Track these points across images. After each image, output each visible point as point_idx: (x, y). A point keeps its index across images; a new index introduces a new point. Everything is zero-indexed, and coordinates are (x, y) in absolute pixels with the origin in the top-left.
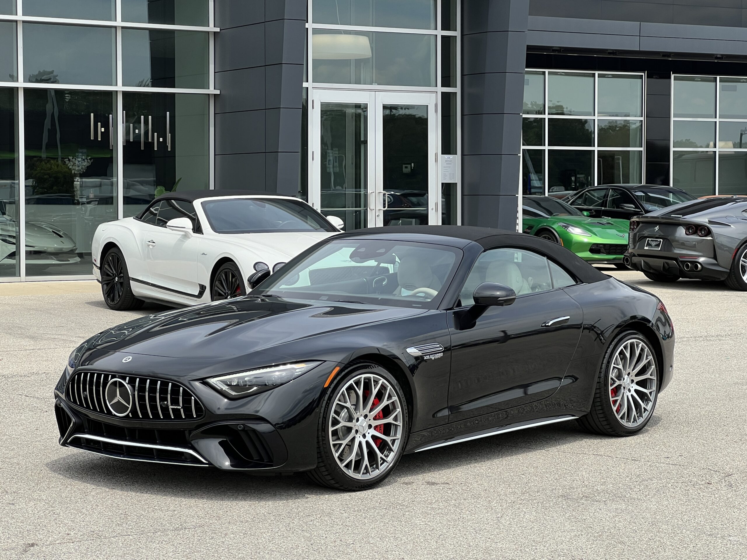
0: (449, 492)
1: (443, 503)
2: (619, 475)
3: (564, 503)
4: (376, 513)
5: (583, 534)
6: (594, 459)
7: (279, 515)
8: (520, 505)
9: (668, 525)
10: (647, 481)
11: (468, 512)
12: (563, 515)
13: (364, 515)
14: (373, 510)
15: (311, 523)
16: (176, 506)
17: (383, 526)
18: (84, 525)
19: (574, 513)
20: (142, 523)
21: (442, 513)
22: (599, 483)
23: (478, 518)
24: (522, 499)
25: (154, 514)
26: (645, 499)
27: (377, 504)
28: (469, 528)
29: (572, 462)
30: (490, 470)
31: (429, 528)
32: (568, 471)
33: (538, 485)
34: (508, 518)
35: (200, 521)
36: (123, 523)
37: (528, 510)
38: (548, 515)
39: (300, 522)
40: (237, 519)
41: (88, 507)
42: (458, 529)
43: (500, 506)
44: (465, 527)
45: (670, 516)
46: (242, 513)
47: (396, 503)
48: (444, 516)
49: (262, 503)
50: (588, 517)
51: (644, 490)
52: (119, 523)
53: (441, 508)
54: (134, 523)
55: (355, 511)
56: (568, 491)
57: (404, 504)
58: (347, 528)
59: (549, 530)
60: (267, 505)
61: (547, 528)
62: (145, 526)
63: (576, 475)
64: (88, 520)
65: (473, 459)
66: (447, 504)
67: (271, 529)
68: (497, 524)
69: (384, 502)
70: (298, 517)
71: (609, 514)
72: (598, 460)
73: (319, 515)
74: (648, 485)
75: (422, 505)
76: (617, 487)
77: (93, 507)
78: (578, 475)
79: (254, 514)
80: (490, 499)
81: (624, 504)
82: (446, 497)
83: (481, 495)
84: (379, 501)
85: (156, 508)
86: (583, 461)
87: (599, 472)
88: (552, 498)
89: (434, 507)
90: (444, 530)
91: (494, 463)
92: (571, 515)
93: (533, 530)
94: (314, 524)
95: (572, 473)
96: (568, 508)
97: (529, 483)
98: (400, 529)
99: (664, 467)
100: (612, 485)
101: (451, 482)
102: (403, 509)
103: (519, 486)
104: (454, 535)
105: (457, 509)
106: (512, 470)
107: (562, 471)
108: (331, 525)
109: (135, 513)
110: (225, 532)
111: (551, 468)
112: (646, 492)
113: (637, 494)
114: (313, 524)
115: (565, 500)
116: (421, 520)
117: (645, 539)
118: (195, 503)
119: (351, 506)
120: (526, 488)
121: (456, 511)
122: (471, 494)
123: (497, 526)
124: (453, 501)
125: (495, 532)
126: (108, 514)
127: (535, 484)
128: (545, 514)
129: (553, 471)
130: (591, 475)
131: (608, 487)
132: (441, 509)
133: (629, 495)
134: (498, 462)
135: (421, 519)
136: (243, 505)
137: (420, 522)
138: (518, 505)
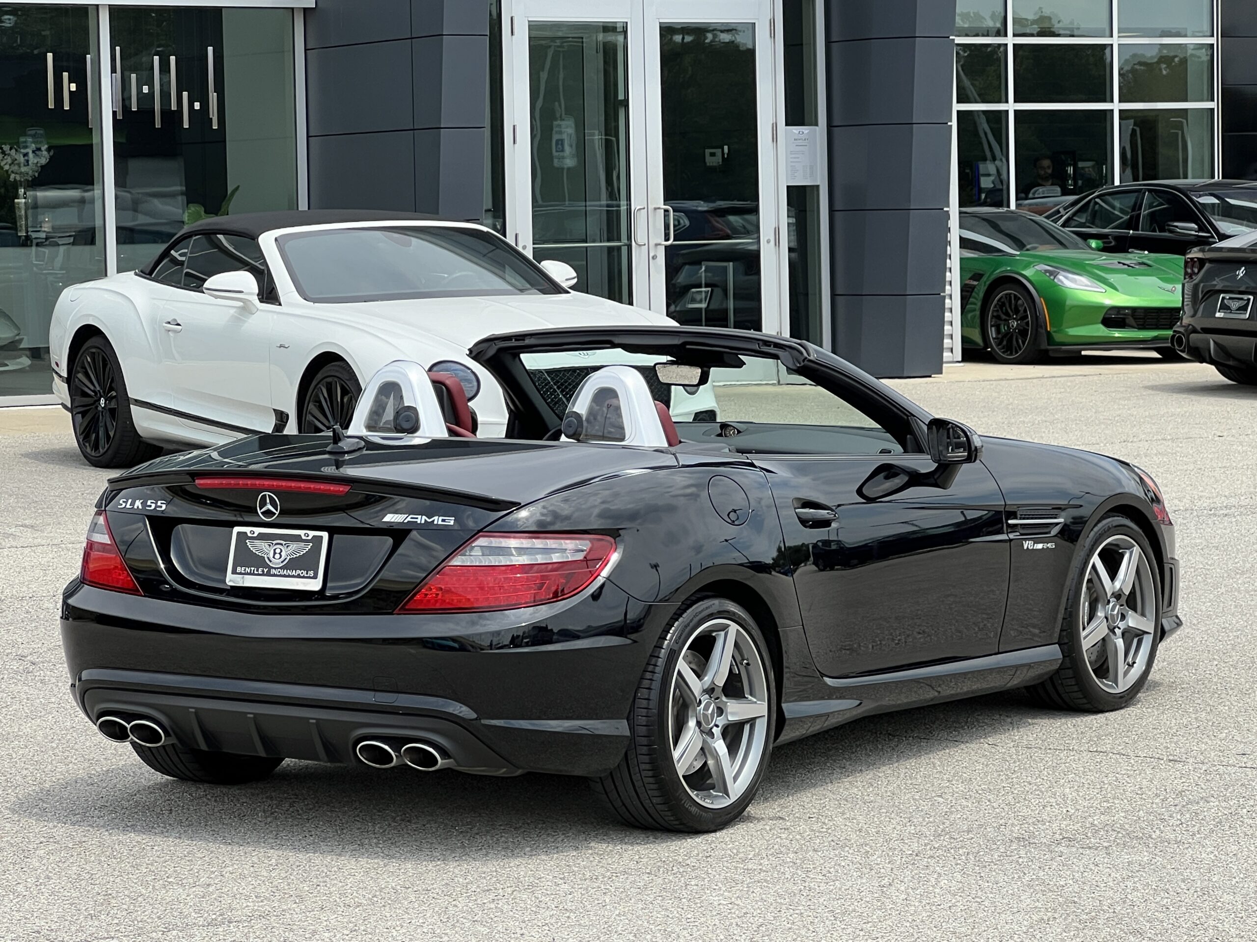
0: (784, 836)
1: (769, 860)
2: (1139, 792)
3: (1022, 853)
4: (628, 883)
5: (1056, 915)
6: (1090, 761)
7: (427, 890)
8: (929, 860)
9: (1234, 893)
10: (1198, 803)
11: (821, 878)
12: (1019, 877)
13: (603, 887)
14: (622, 877)
15: (492, 906)
16: (212, 876)
17: (642, 909)
18: (19, 918)
19: (1041, 874)
20: (139, 913)
21: (766, 881)
22: (1098, 811)
23: (840, 889)
24: (934, 848)
25: (167, 892)
26: (1190, 840)
27: (632, 865)
28: (820, 911)
29: (1042, 768)
30: (871, 789)
31: (737, 912)
32: (1035, 787)
33: (970, 817)
34: (903, 888)
35: (261, 906)
36: (100, 912)
37: (945, 869)
38: (988, 879)
39: (470, 904)
40: (338, 900)
41: (29, 880)
42: (797, 912)
43: (889, 862)
44: (812, 907)
45: (1242, 876)
46: (348, 887)
47: (671, 862)
48: (770, 885)
49: (393, 865)
50: (1071, 882)
51: (1189, 823)
52: (92, 912)
53: (764, 869)
54: (124, 913)
55: (585, 880)
56: (1031, 828)
57: (688, 862)
58: (568, 914)
59: (986, 909)
60: (402, 871)
61: (983, 907)
62: (145, 918)
63: (1049, 794)
64: (27, 907)
65: (838, 765)
66: (779, 861)
67: (409, 919)
68: (878, 901)
69: (646, 860)
70: (465, 895)
71: (1113, 874)
72: (1097, 762)
73: (509, 889)
74: (1199, 812)
75: (725, 864)
76: (1135, 818)
77: (41, 881)
78: (1055, 795)
79: (375, 888)
80: (868, 848)
81: (1146, 853)
82: (776, 847)
83: (850, 841)
84: (637, 857)
85: (169, 880)
86: (1067, 765)
87: (1099, 787)
88: (998, 843)
89: (750, 867)
90: (769, 914)
91: (880, 775)
92: (1034, 877)
93: (953, 911)
94: (499, 908)
95: (1041, 792)
96: (1030, 863)
97: (952, 813)
98: (677, 915)
99: (1234, 773)
100: (1123, 814)
101: (789, 816)
102: (685, 873)
103: (931, 820)
104: (789, 926)
105: (799, 872)
106: (917, 787)
107: (1021, 787)
108: (534, 909)
109: (126, 893)
110: (312, 927)
111: (999, 781)
112: (1194, 826)
113: (1174, 830)
114: (496, 907)
115: (1024, 846)
116: (722, 895)
117: (1186, 924)
118: (252, 869)
119: (577, 869)
120: (944, 823)
121: (795, 876)
122: (830, 839)
123: (879, 904)
124: (791, 855)
125: (875, 917)
126: (69, 894)
127: (965, 816)
128: (981, 877)
129: (1004, 787)
130: (1081, 794)
131: (1115, 818)
132: (764, 871)
133: (1158, 832)
134: (889, 772)
135: (722, 892)
136: (353, 871)
137: (719, 900)
138: (926, 860)
